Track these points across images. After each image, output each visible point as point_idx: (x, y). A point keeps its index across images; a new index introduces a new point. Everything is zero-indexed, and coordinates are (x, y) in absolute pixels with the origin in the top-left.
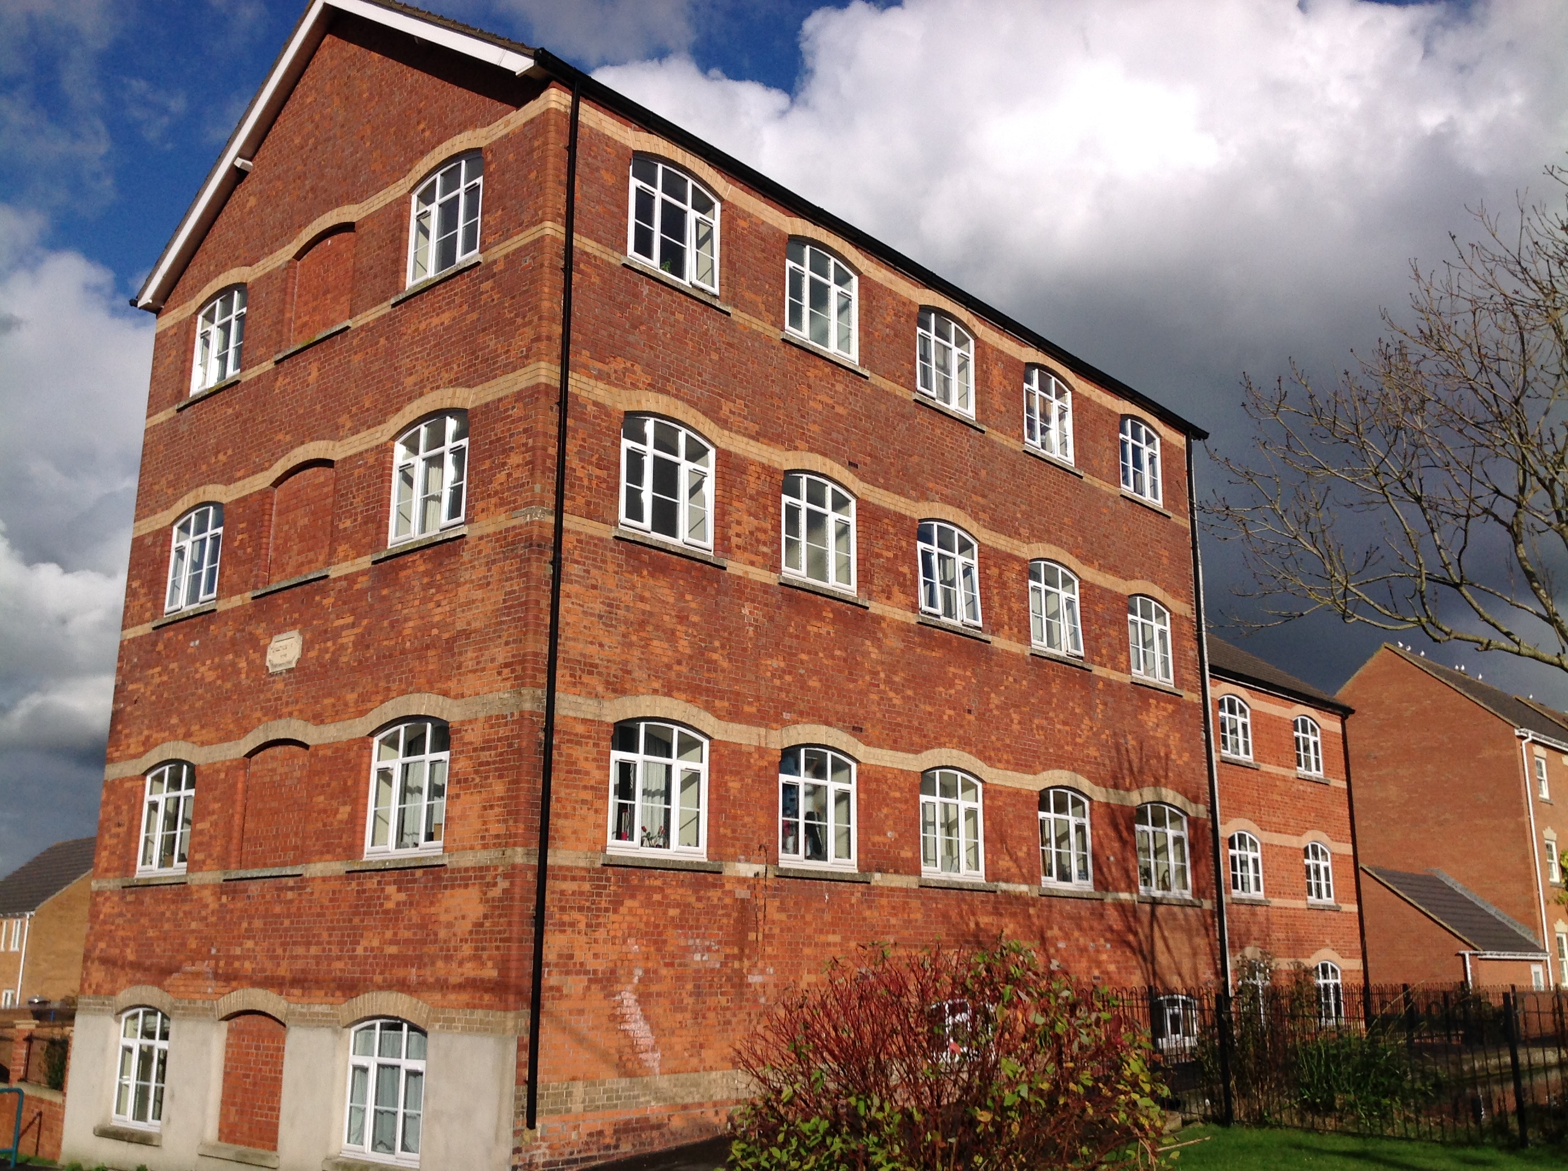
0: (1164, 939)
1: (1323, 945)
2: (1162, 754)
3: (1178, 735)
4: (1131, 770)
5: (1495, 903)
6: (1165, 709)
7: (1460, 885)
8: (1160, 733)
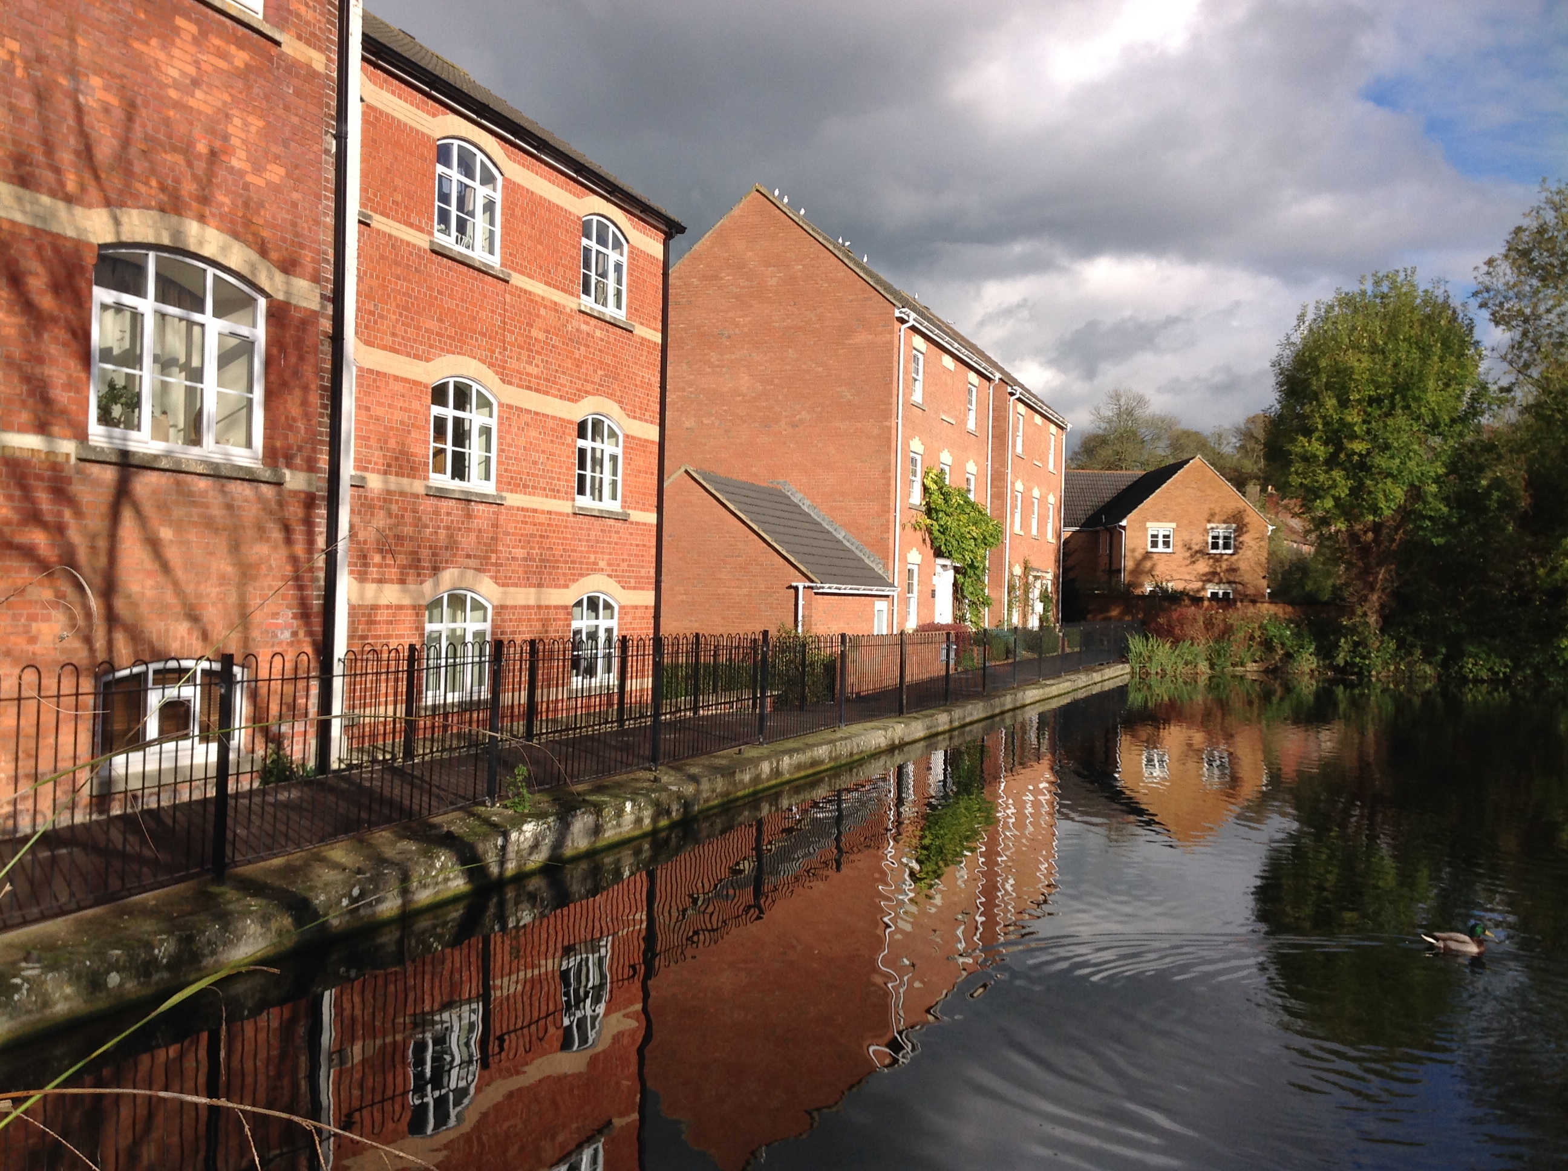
0: (154, 545)
1: (594, 568)
2: (202, 148)
3: (256, 123)
4: (86, 153)
5: (844, 526)
6: (222, 55)
7: (808, 502)
8: (199, 100)
